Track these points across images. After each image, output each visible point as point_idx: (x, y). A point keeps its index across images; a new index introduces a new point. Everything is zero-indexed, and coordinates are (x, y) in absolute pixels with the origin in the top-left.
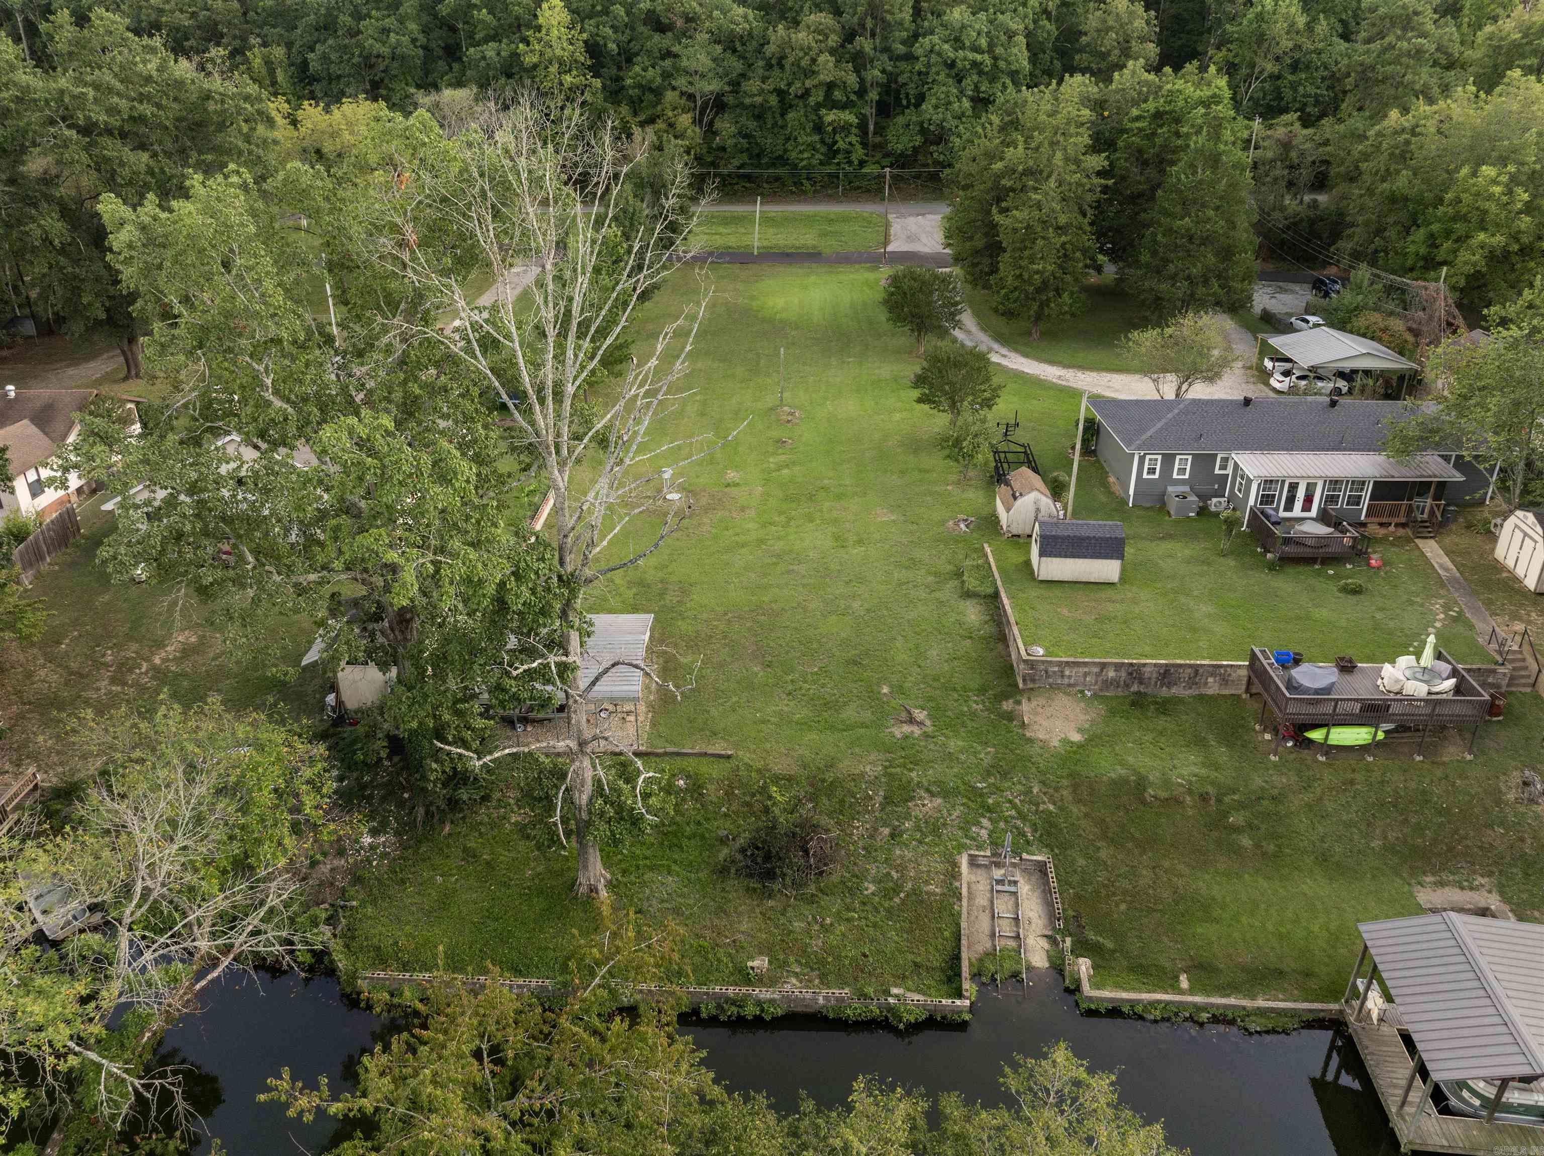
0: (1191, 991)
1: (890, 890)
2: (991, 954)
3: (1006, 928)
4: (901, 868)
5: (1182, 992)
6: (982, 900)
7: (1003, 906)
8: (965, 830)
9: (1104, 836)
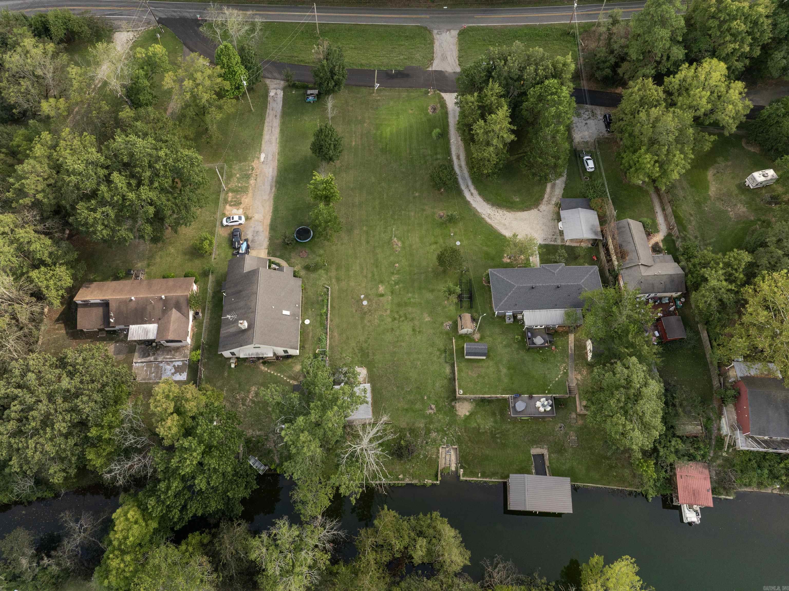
0: (481, 477)
1: (426, 456)
2: (444, 468)
3: (448, 462)
4: (428, 452)
5: (478, 477)
6: (444, 456)
7: (448, 458)
8: (441, 440)
9: (470, 440)
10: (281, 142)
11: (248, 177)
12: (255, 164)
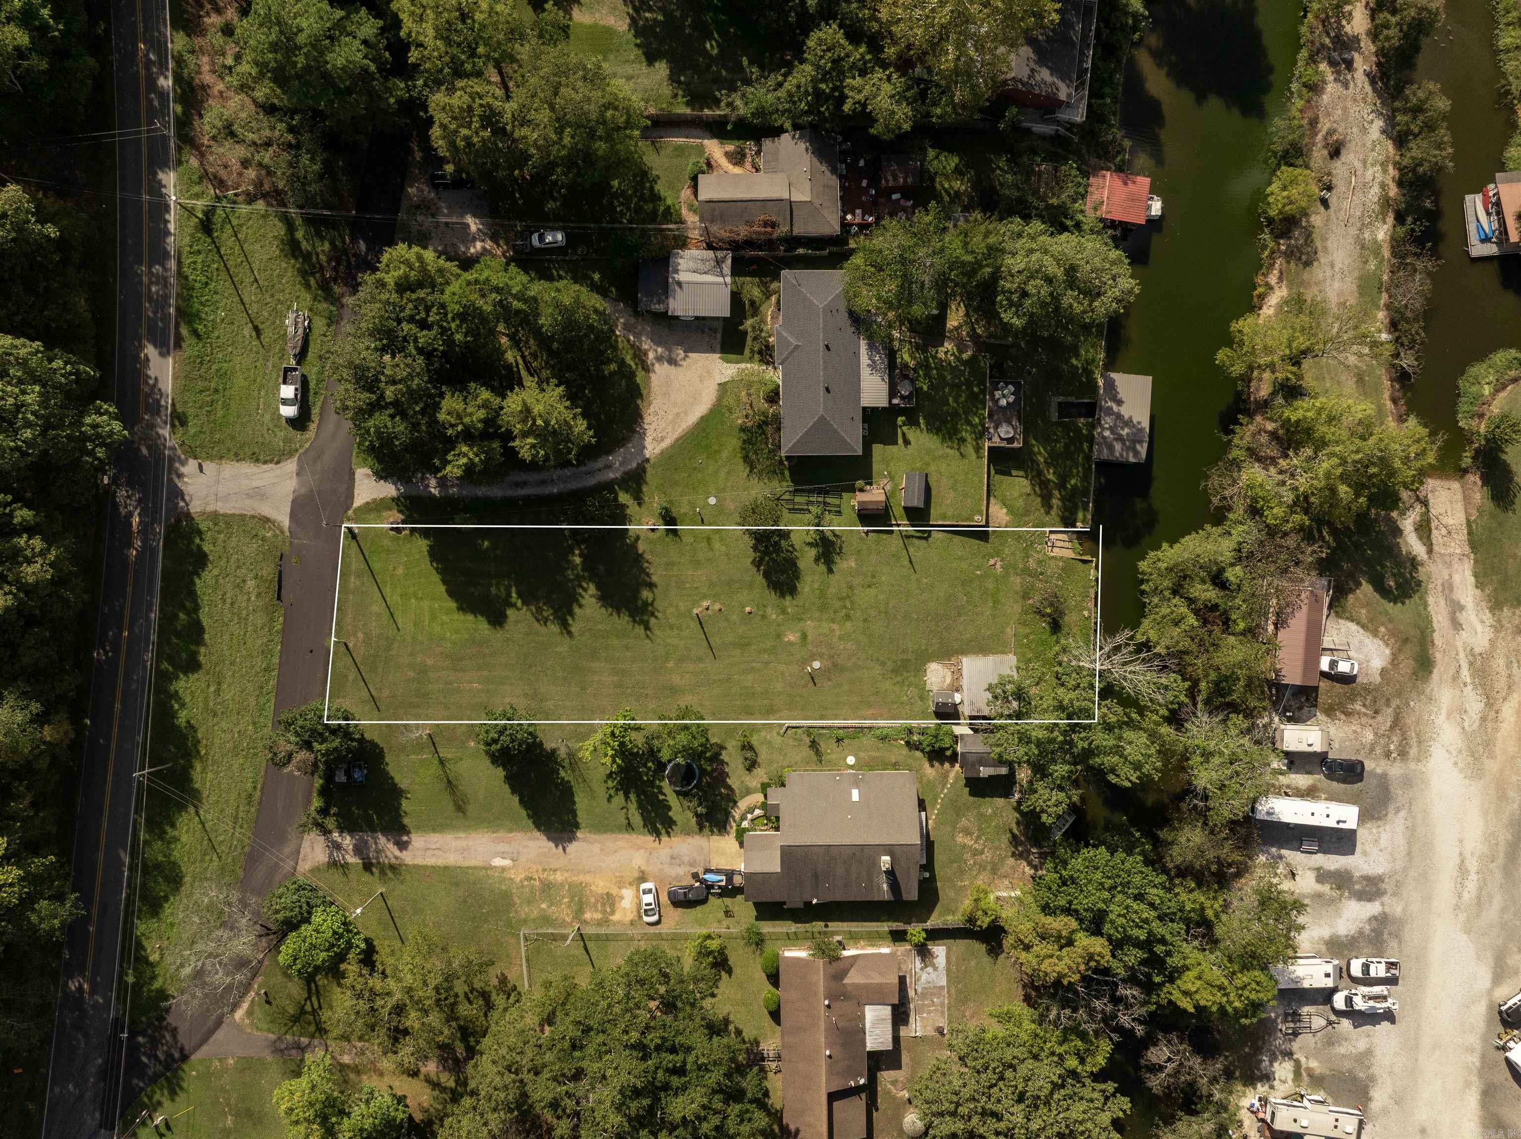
2: (1073, 550)
4: (1054, 573)
8: (1038, 553)
10: (467, 828)
11: (547, 887)
12: (518, 876)
